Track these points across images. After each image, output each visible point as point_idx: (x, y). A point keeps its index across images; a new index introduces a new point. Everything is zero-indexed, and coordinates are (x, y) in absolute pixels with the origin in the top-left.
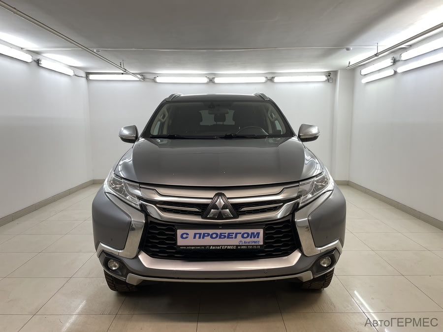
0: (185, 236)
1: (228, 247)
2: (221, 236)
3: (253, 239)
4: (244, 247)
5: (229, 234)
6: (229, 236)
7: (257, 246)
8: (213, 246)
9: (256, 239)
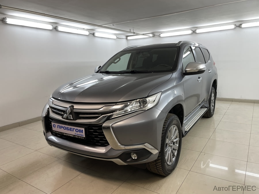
0: (54, 126)
1: (71, 136)
2: (67, 129)
3: (80, 133)
4: (77, 137)
5: (70, 128)
6: (70, 129)
7: (82, 137)
8: (65, 133)
9: (81, 134)
